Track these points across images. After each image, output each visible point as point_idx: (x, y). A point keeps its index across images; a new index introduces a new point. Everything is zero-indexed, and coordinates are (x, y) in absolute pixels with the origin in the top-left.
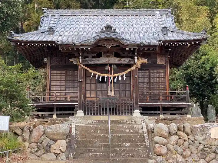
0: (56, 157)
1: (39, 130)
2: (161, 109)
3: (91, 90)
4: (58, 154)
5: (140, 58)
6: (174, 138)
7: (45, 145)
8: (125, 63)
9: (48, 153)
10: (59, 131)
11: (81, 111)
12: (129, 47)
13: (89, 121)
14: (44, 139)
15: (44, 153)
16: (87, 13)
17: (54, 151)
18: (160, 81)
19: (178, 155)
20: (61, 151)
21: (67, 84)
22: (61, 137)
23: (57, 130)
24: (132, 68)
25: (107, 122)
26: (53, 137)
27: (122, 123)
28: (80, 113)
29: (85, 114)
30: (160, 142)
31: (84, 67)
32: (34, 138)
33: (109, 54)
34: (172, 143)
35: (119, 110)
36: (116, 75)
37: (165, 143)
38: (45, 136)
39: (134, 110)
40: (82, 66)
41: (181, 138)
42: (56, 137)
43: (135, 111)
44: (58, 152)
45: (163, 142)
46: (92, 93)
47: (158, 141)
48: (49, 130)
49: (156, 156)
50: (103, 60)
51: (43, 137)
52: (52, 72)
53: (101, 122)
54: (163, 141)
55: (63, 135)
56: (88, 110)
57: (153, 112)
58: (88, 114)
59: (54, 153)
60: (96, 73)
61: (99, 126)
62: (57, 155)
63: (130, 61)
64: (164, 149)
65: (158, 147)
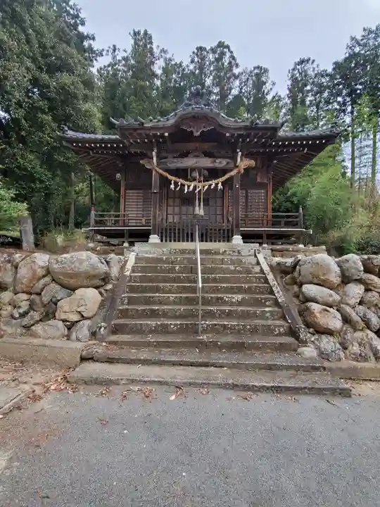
0: (69, 329)
1: (33, 264)
3: (174, 214)
4: (74, 323)
5: (244, 158)
6: (356, 291)
7: (46, 299)
8: (221, 166)
9: (50, 320)
10: (79, 269)
11: (156, 236)
12: (231, 131)
13: (165, 250)
14: (45, 286)
15: (41, 320)
17: (63, 316)
18: (260, 204)
19: (369, 332)
20: (83, 316)
21: (145, 206)
22: (85, 282)
23: (73, 266)
24: (232, 173)
25: (194, 252)
26: (66, 281)
27: (217, 253)
28: (154, 239)
29: (162, 241)
30: (320, 300)
31: (161, 171)
32: (22, 283)
33: (197, 154)
34: (352, 302)
35: (211, 237)
36: (206, 183)
37: (334, 301)
38: (47, 279)
39: (232, 236)
40: (157, 169)
41: (371, 290)
42: (72, 282)
43: (235, 237)
44: (75, 318)
45: (331, 299)
47: (318, 297)
48: (56, 266)
49: (314, 334)
50: (189, 162)
51: (42, 281)
52: (127, 191)
53: (183, 252)
54: (331, 296)
55: (91, 277)
56: (166, 237)
58: (166, 241)
59: (64, 321)
60: (178, 180)
61: (179, 259)
62: (71, 326)
63: (228, 163)
64: (335, 317)
65: (320, 312)
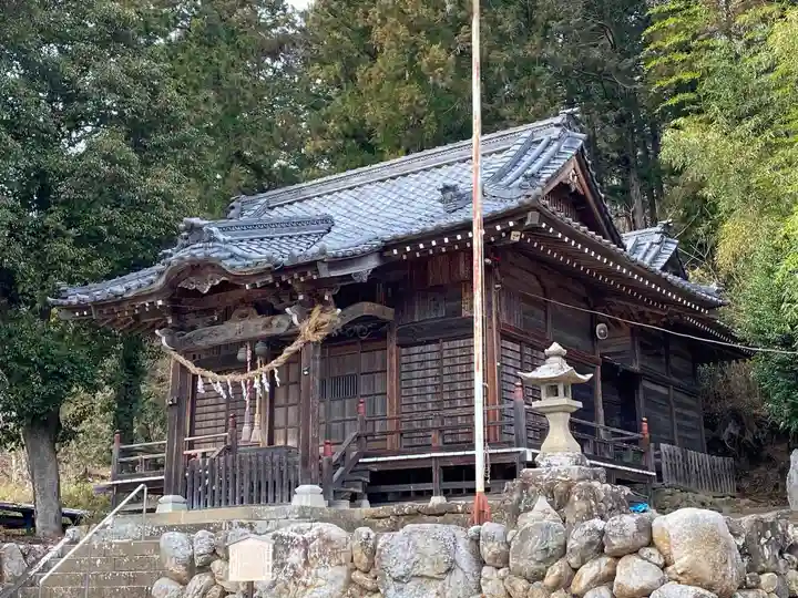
2: (436, 475)
3: (286, 427)
8: (282, 331)
12: (251, 279)
16: (329, 186)
31: (181, 359)
33: (245, 310)
46: (289, 435)
50: (227, 331)
57: (412, 487)
60: (206, 373)
